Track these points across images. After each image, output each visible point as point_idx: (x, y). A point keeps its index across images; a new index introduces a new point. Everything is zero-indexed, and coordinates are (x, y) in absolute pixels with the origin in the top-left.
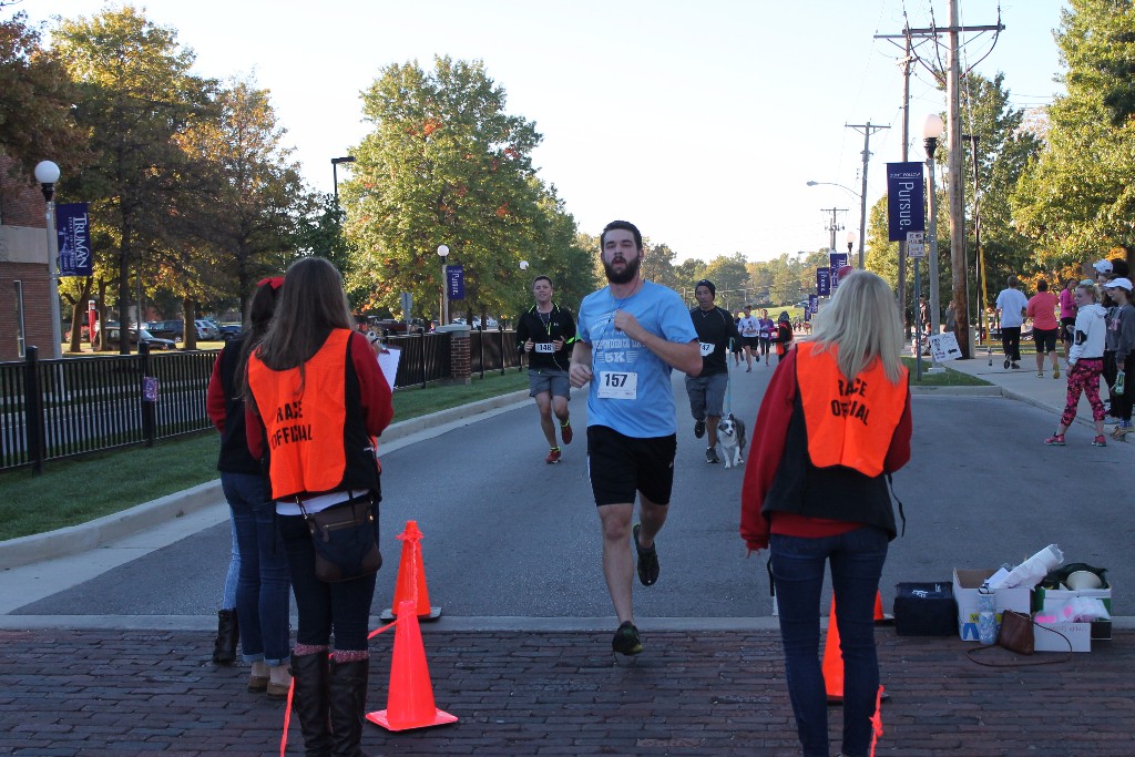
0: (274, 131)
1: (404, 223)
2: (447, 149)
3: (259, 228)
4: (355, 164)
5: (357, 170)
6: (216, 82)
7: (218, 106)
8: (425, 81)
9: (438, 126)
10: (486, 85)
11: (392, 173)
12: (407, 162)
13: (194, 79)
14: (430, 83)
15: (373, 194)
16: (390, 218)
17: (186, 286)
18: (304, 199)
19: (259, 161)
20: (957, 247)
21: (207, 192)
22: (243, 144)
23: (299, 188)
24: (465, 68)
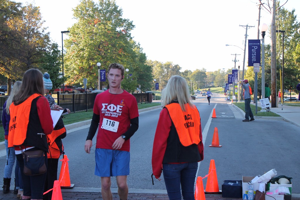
0: (41, 21)
1: (86, 54)
2: (102, 29)
3: (34, 55)
4: (69, 34)
5: (70, 35)
6: (21, 4)
7: (22, 12)
8: (95, 5)
9: (99, 21)
10: (116, 8)
11: (82, 37)
12: (88, 33)
13: (13, 2)
14: (97, 6)
15: (76, 44)
16: (82, 53)
17: (9, 74)
18: (50, 45)
19: (35, 31)
20: (273, 69)
21: (17, 41)
22: (30, 25)
23: (49, 41)
24: (109, 1)
